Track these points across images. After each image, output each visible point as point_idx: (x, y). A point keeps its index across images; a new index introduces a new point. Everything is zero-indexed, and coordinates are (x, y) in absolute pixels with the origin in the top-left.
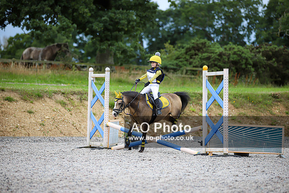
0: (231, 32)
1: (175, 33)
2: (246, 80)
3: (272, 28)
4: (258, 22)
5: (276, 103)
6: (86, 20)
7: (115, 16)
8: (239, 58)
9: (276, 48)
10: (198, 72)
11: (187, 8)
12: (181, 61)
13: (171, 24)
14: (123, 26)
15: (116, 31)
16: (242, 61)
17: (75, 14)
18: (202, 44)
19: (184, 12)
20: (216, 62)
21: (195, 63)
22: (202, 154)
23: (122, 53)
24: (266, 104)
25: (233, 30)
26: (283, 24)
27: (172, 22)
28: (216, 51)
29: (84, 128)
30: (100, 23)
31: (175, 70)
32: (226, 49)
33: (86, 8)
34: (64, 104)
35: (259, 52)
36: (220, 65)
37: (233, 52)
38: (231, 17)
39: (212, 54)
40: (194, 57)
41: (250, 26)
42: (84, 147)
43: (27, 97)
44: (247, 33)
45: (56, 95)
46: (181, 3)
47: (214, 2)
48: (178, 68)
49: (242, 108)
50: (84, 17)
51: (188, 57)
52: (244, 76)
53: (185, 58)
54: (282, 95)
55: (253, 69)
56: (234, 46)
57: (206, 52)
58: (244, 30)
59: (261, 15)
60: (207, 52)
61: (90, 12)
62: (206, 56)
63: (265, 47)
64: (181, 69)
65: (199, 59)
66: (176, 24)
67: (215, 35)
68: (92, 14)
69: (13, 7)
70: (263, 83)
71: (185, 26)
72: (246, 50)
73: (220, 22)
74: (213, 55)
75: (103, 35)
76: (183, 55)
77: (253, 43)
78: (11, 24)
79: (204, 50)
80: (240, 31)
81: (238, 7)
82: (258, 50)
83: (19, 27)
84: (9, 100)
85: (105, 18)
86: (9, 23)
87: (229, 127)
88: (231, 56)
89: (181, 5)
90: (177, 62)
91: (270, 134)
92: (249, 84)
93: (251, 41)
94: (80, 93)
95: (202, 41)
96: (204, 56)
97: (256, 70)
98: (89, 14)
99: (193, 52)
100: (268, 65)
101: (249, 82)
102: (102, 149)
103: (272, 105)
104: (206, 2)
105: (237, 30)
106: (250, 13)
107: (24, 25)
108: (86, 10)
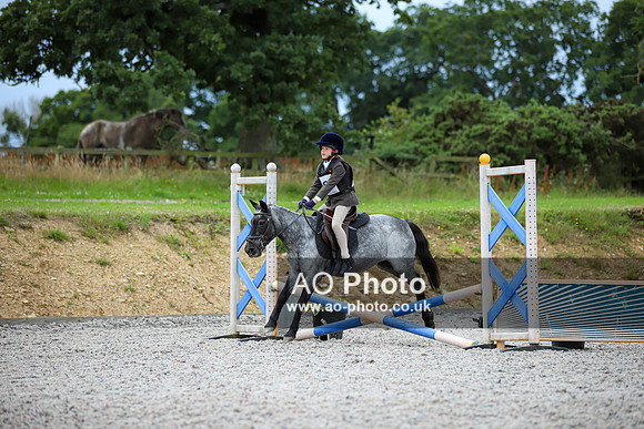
0: (531, 75)
1: (407, 81)
2: (570, 182)
3: (622, 64)
4: (590, 52)
5: (638, 231)
6: (216, 59)
7: (278, 48)
8: (553, 134)
9: (632, 109)
10: (462, 166)
11: (432, 25)
12: (426, 144)
13: (397, 60)
14: (297, 69)
15: (281, 80)
16: (560, 139)
17: (191, 46)
18: (471, 103)
19: (426, 33)
20: (502, 144)
21: (456, 147)
22: (483, 347)
23: (295, 128)
24: (617, 234)
25: (534, 72)
27: (399, 56)
28: (500, 120)
29: (222, 294)
30: (247, 63)
31: (412, 163)
32: (522, 113)
33: (215, 33)
34: (175, 245)
35: (597, 119)
36: (510, 150)
37: (539, 120)
38: (530, 42)
39: (493, 126)
40: (453, 132)
41: (573, 62)
42: (225, 337)
43: (95, 230)
44: (567, 76)
45: (157, 225)
46: (418, 14)
47: (491, 11)
48: (419, 158)
49: (564, 243)
50: (210, 53)
51: (439, 134)
52: (564, 172)
53: (434, 135)
55: (583, 157)
56: (541, 107)
57: (478, 122)
58: (559, 71)
59: (596, 35)
60: (483, 123)
61: (224, 41)
62: (480, 131)
63: (609, 107)
64: (426, 159)
65: (464, 138)
66: (410, 60)
67: (496, 83)
68: (228, 46)
69: (54, 33)
70: (606, 186)
71: (430, 65)
72: (567, 114)
73: (506, 54)
74: (495, 128)
75: (254, 90)
76: (429, 130)
77: (580, 98)
78: (52, 71)
79: (476, 117)
80: (551, 72)
81: (544, 20)
82: (593, 115)
83: (70, 76)
84: (58, 238)
85: (258, 53)
86: (48, 69)
87: (540, 285)
88: (535, 128)
89: (419, 18)
90: (417, 145)
91: (629, 299)
92: (574, 190)
93: (576, 95)
94: (209, 219)
95: (471, 97)
96: (475, 131)
97: (591, 160)
98: (222, 46)
99: (450, 122)
100: (616, 147)
101: (575, 186)
102: (264, 339)
103: (629, 233)
104: (475, 11)
105: (544, 71)
106: (573, 33)
107: (81, 73)
108: (216, 37)
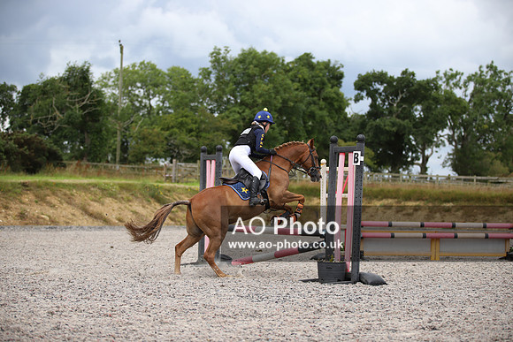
26: (35, 111)
54: (31, 184)
